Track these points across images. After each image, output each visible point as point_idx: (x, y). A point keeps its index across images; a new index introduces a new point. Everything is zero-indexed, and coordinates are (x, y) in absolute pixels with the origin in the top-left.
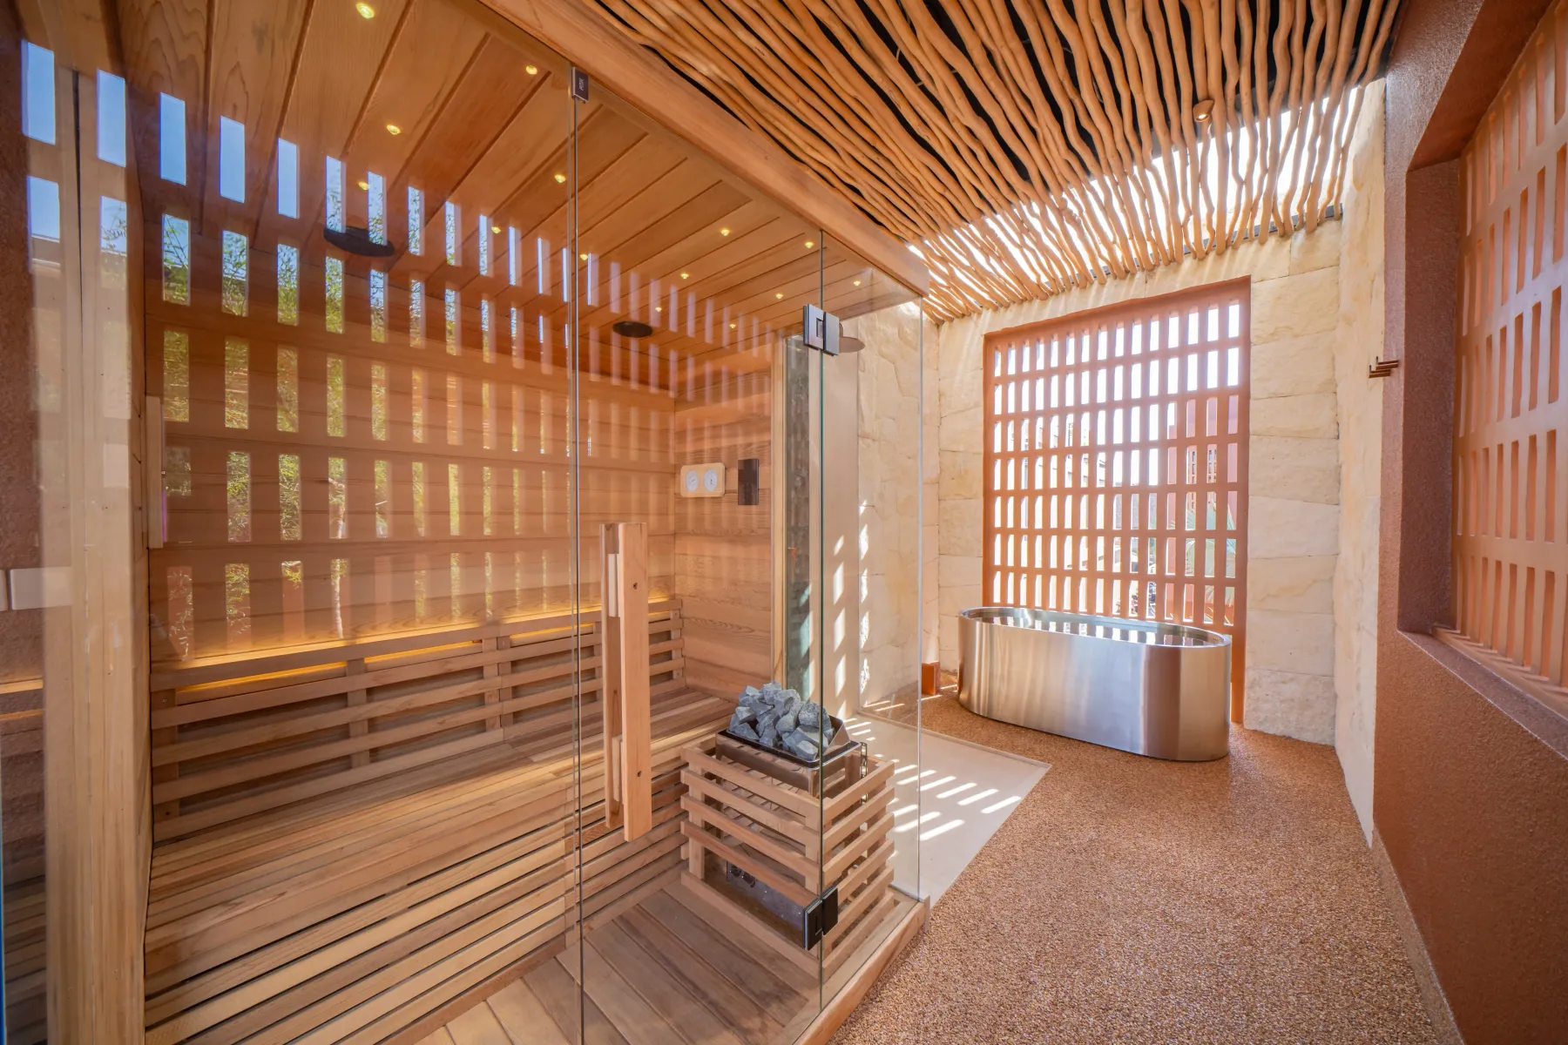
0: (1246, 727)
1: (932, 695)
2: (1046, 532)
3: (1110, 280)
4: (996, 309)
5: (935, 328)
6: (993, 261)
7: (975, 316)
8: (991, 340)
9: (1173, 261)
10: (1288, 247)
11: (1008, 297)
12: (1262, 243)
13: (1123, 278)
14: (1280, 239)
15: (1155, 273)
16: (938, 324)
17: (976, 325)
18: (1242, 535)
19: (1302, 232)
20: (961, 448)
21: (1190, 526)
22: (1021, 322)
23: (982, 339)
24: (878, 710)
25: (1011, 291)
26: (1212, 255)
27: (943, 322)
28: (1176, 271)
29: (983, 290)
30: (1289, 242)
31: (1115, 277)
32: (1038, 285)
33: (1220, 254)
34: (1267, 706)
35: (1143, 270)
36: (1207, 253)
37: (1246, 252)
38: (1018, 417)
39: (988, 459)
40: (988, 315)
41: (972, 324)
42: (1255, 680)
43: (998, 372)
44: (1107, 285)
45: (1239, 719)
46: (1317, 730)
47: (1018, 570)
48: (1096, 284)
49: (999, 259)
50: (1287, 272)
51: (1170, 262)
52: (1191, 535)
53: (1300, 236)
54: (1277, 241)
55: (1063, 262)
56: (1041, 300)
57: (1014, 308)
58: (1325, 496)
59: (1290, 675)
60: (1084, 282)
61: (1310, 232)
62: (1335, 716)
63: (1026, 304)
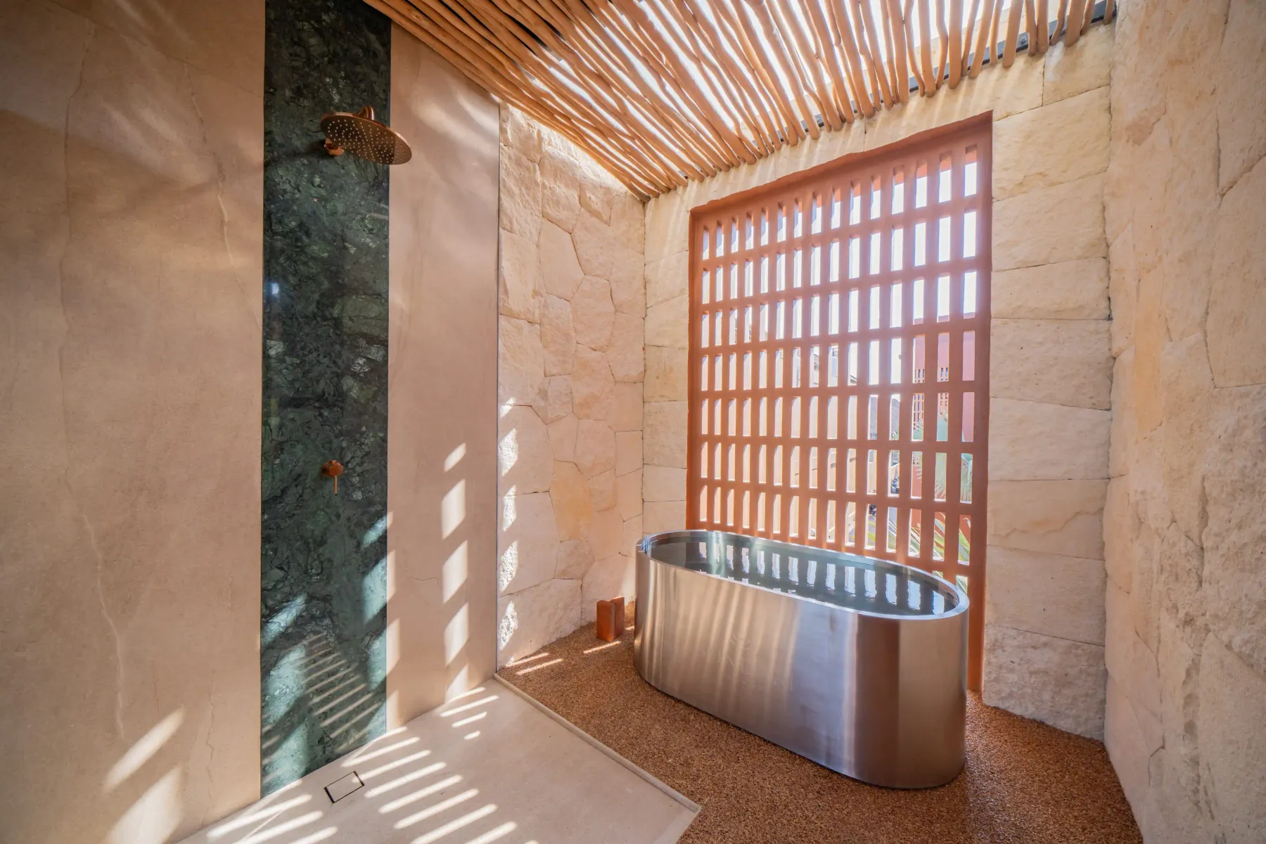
0: (985, 701)
1: (608, 642)
2: (755, 441)
3: (824, 134)
4: (702, 180)
5: (641, 206)
6: (669, 88)
7: (680, 189)
8: (699, 218)
9: (896, 100)
10: (1040, 69)
11: (712, 163)
12: (1007, 67)
13: (838, 130)
14: (1030, 59)
15: (875, 120)
16: (644, 201)
17: (682, 201)
18: (980, 448)
19: (1060, 45)
20: (666, 342)
21: (917, 436)
22: (727, 192)
23: (688, 216)
24: (521, 673)
25: (714, 152)
26: (944, 89)
27: (649, 198)
28: (900, 114)
29: (677, 146)
30: (1042, 60)
31: (830, 130)
32: (740, 140)
33: (954, 87)
34: (1013, 677)
35: (862, 116)
36: (938, 87)
37: (987, 80)
38: (727, 306)
39: (695, 355)
40: (693, 186)
41: (678, 200)
42: (996, 640)
43: (706, 255)
44: (821, 139)
45: (976, 689)
46: (1079, 716)
47: (725, 485)
48: (808, 138)
49: (676, 84)
50: (1040, 102)
51: (894, 103)
52: (917, 447)
53: (1056, 54)
54: (1026, 62)
55: (760, 95)
56: (749, 164)
57: (721, 176)
58: (1091, 398)
59: (1044, 639)
60: (794, 136)
61: (1070, 45)
62: (1103, 702)
63: (733, 171)
